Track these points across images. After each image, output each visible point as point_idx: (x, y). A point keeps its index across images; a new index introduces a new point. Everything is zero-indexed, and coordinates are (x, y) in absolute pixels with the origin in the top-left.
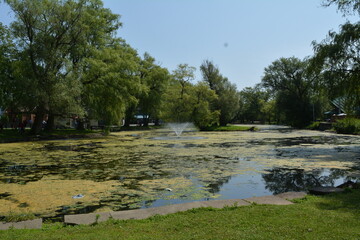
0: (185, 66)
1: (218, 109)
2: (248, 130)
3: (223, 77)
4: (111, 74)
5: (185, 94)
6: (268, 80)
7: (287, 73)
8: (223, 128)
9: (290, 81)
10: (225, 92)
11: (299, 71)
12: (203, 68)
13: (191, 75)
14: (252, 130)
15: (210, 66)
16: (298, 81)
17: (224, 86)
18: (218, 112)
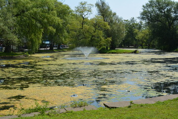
0: (85, 3)
1: (109, 37)
2: (132, 53)
3: (113, 12)
4: (35, 9)
5: (85, 25)
6: (145, 14)
7: (160, 9)
8: (113, 51)
9: (162, 15)
10: (114, 24)
11: (168, 8)
12: (97, 5)
13: (89, 11)
14: (135, 52)
15: (103, 3)
16: (168, 16)
17: (113, 19)
18: (110, 39)
